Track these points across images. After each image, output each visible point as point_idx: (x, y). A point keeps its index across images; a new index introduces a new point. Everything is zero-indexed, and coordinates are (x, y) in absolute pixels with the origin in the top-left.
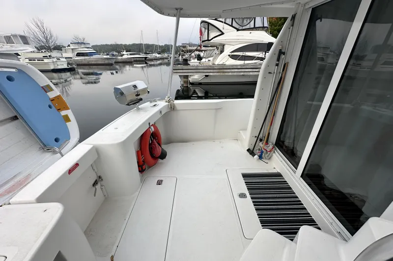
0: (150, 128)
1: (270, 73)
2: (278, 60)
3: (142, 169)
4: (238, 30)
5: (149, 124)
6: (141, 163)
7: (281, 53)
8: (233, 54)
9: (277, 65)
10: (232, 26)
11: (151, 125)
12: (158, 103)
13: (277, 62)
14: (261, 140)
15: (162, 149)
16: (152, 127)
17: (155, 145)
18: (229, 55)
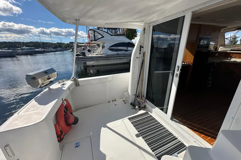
0: (63, 102)
1: (137, 58)
2: (140, 51)
3: (61, 138)
4: (111, 35)
5: (62, 99)
6: (59, 133)
7: (141, 47)
8: (111, 48)
9: (140, 53)
10: (108, 33)
11: (63, 100)
12: (66, 82)
13: (140, 52)
14: (138, 96)
15: (74, 116)
16: (65, 101)
17: (69, 115)
18: (109, 49)
